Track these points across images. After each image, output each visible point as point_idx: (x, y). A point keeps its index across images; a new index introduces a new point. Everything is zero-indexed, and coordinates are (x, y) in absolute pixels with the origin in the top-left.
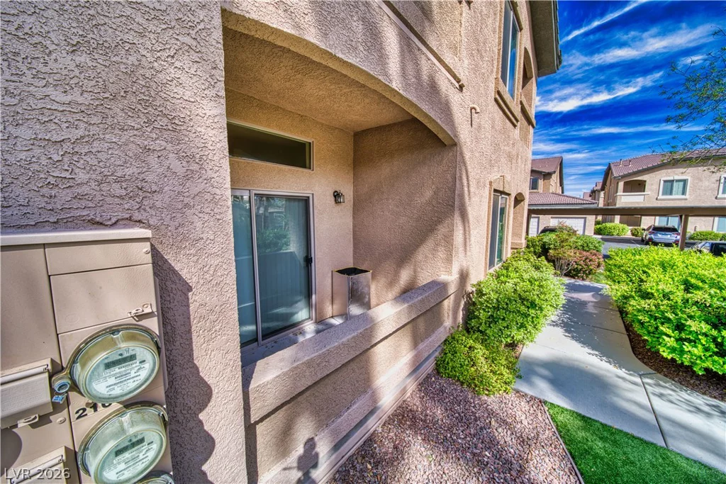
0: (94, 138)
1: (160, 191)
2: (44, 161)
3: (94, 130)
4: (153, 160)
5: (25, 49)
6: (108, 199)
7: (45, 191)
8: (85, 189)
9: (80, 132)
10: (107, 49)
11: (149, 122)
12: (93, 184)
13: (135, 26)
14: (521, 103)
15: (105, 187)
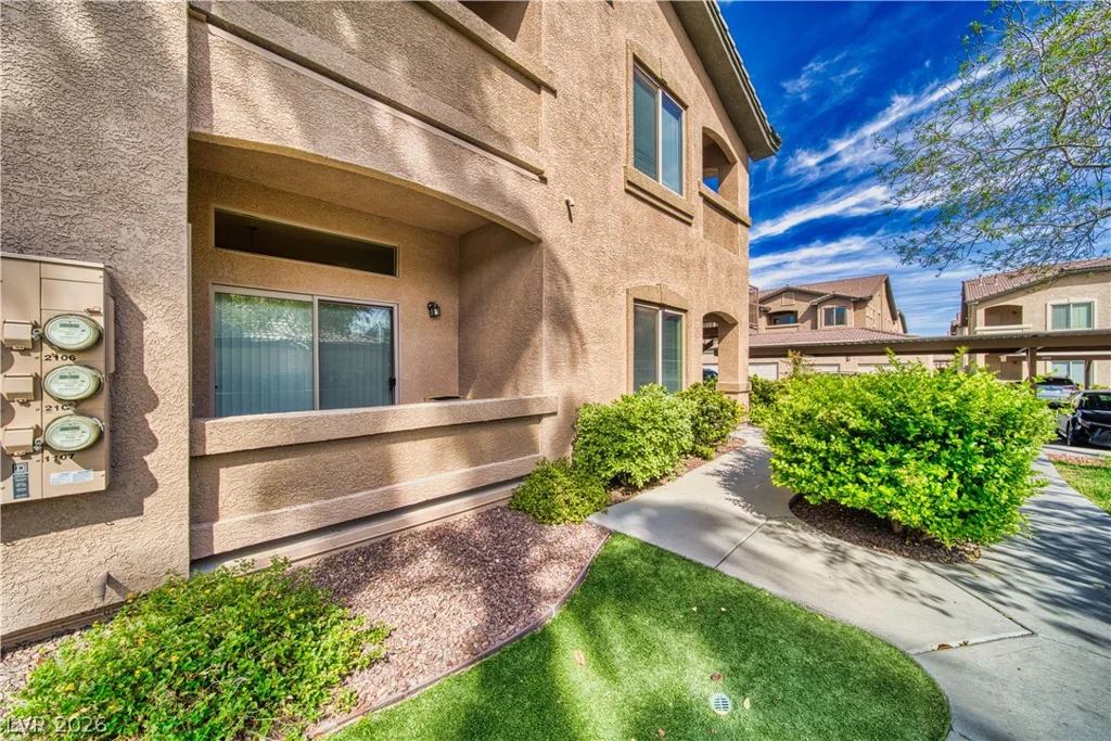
0: (85, 215)
1: (128, 250)
2: (54, 226)
3: (85, 211)
4: (123, 230)
5: (51, 170)
6: (90, 252)
7: (52, 243)
8: (76, 244)
9: (77, 212)
10: (98, 167)
11: (123, 208)
12: (81, 241)
13: (119, 153)
14: (701, 194)
15: (89, 244)
